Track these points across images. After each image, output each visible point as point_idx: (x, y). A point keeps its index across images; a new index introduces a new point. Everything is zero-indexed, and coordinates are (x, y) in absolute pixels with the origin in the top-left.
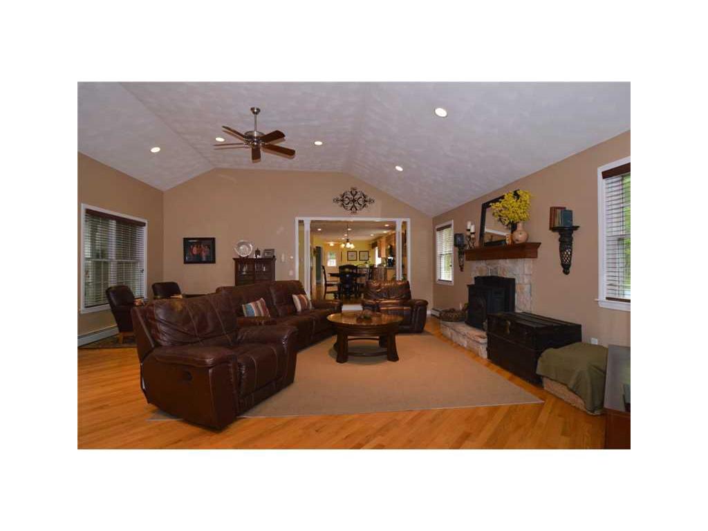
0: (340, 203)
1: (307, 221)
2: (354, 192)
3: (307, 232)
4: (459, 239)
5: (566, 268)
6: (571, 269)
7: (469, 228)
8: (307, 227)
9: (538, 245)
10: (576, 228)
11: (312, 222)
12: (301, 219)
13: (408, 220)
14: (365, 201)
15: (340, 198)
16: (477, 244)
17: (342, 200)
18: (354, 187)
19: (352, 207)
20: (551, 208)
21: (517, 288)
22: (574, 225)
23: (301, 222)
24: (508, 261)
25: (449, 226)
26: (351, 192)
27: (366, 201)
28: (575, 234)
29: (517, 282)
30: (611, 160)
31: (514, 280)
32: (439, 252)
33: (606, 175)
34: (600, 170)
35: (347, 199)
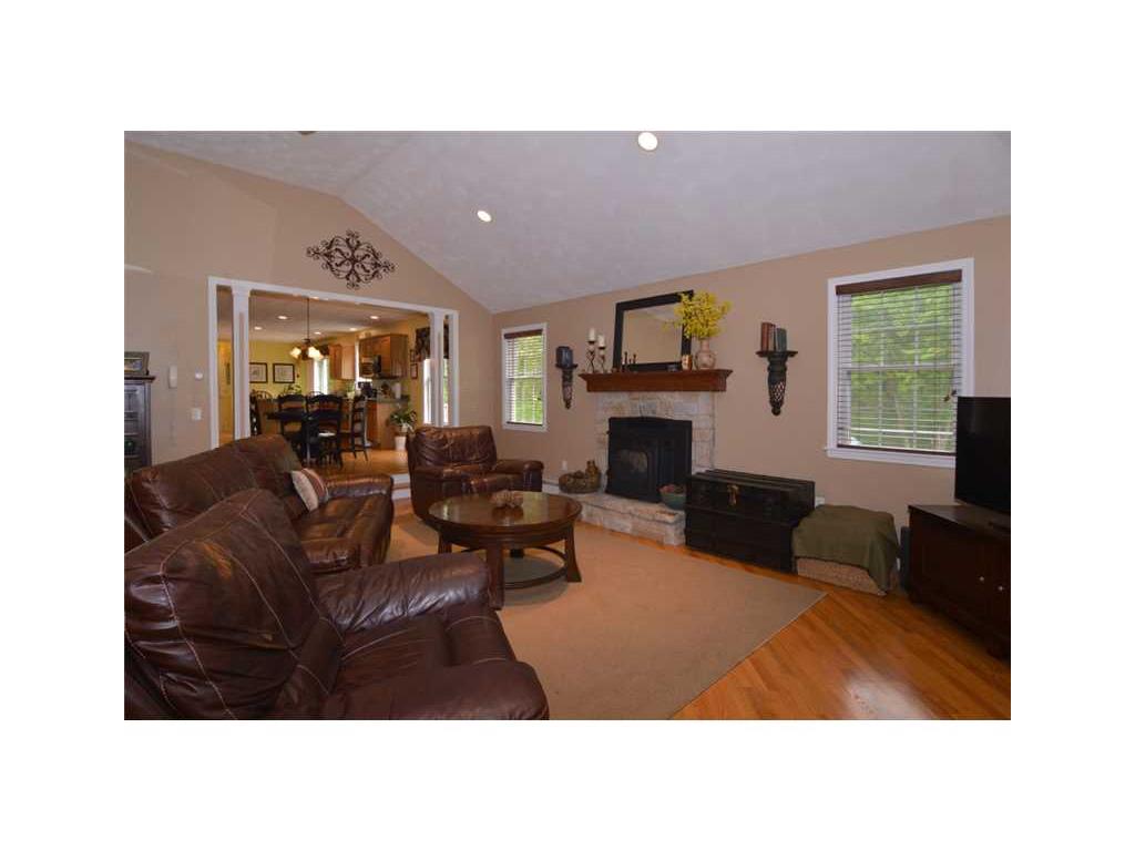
0: (322, 260)
1: (242, 291)
2: (352, 241)
3: (241, 316)
4: (565, 355)
5: (776, 407)
6: (783, 408)
7: (592, 339)
8: (241, 306)
9: (728, 373)
10: (793, 354)
11: (254, 293)
12: (224, 282)
13: (455, 315)
14: (376, 265)
15: (322, 249)
16: (609, 367)
17: (327, 253)
18: (353, 230)
19: (351, 272)
20: (763, 324)
21: (696, 435)
22: (789, 349)
23: (224, 291)
24: (677, 394)
25: (538, 332)
26: (347, 241)
27: (378, 267)
28: (790, 362)
29: (694, 425)
30: (850, 273)
31: (690, 423)
32: (507, 374)
33: (841, 290)
34: (833, 284)
35: (338, 254)
